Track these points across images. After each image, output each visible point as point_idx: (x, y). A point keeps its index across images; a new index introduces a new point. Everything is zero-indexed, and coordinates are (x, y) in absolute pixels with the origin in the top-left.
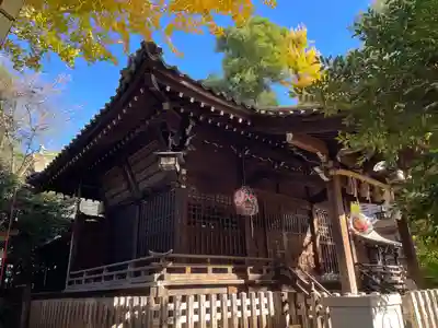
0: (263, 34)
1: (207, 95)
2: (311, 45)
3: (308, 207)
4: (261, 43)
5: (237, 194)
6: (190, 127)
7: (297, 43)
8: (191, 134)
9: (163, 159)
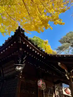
0: (39, 40)
1: (35, 47)
2: (49, 44)
3: (53, 86)
4: (39, 42)
5: (39, 81)
6: (25, 57)
7: (46, 43)
8: (25, 60)
9: (17, 67)
